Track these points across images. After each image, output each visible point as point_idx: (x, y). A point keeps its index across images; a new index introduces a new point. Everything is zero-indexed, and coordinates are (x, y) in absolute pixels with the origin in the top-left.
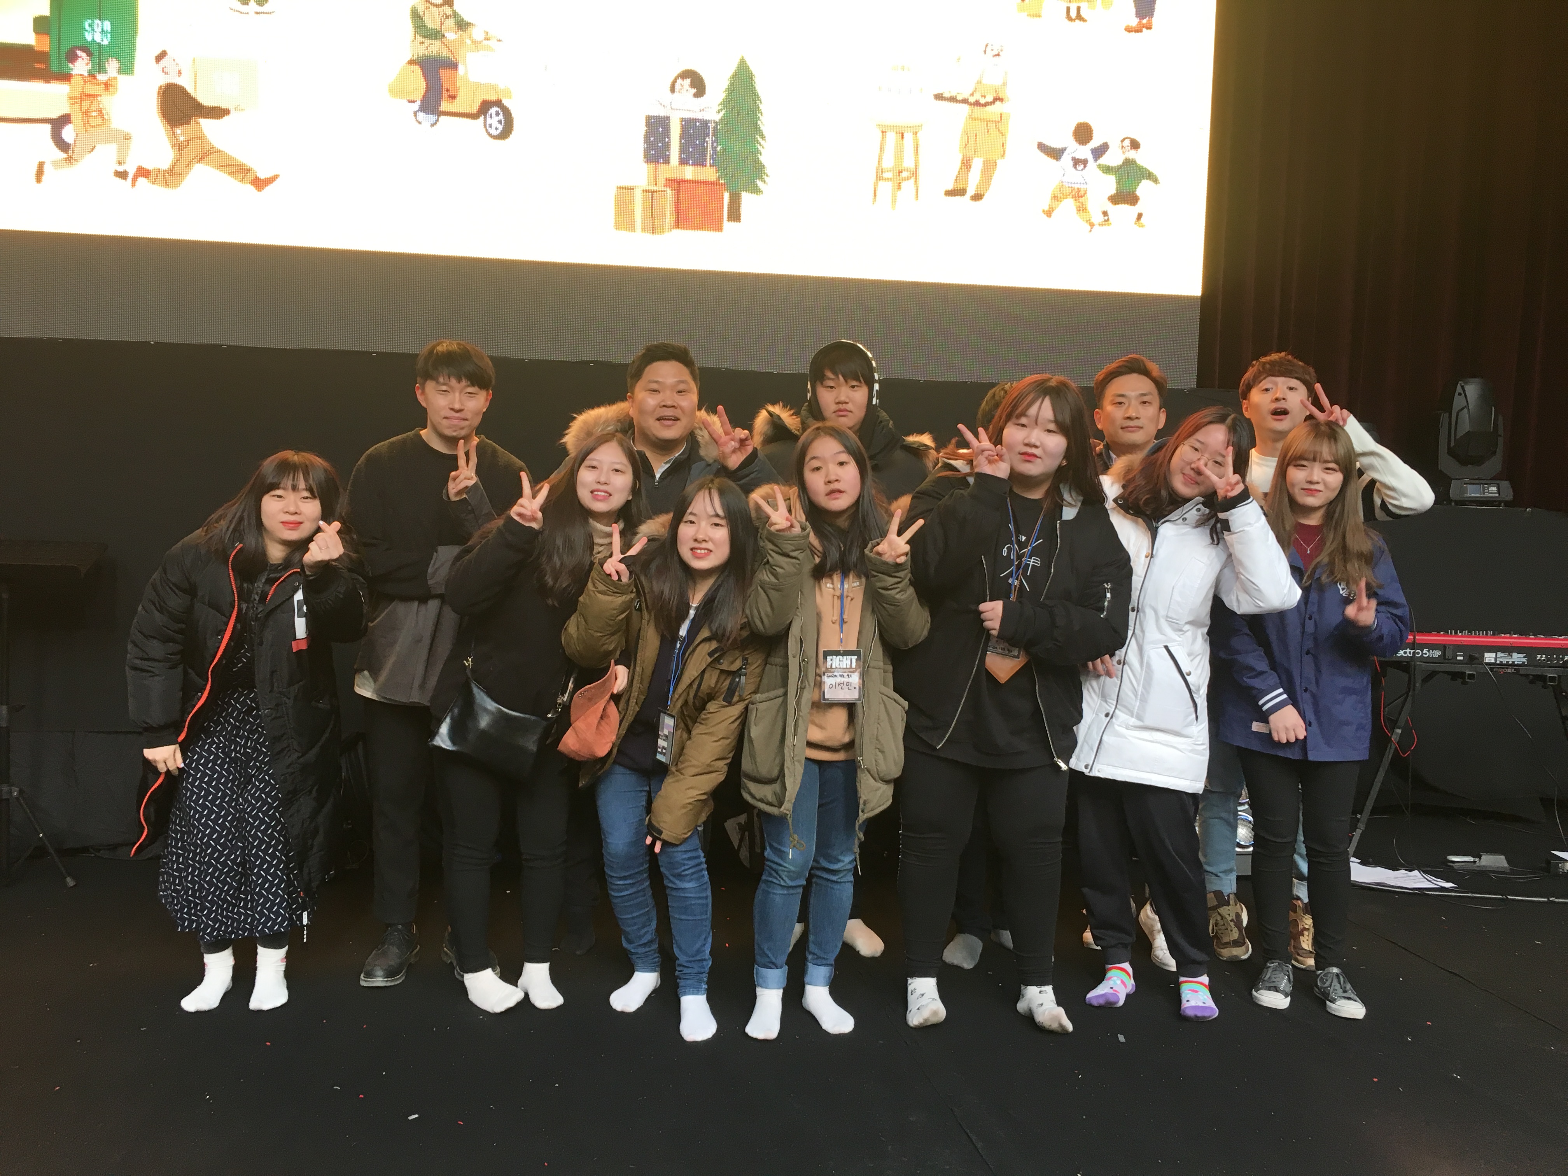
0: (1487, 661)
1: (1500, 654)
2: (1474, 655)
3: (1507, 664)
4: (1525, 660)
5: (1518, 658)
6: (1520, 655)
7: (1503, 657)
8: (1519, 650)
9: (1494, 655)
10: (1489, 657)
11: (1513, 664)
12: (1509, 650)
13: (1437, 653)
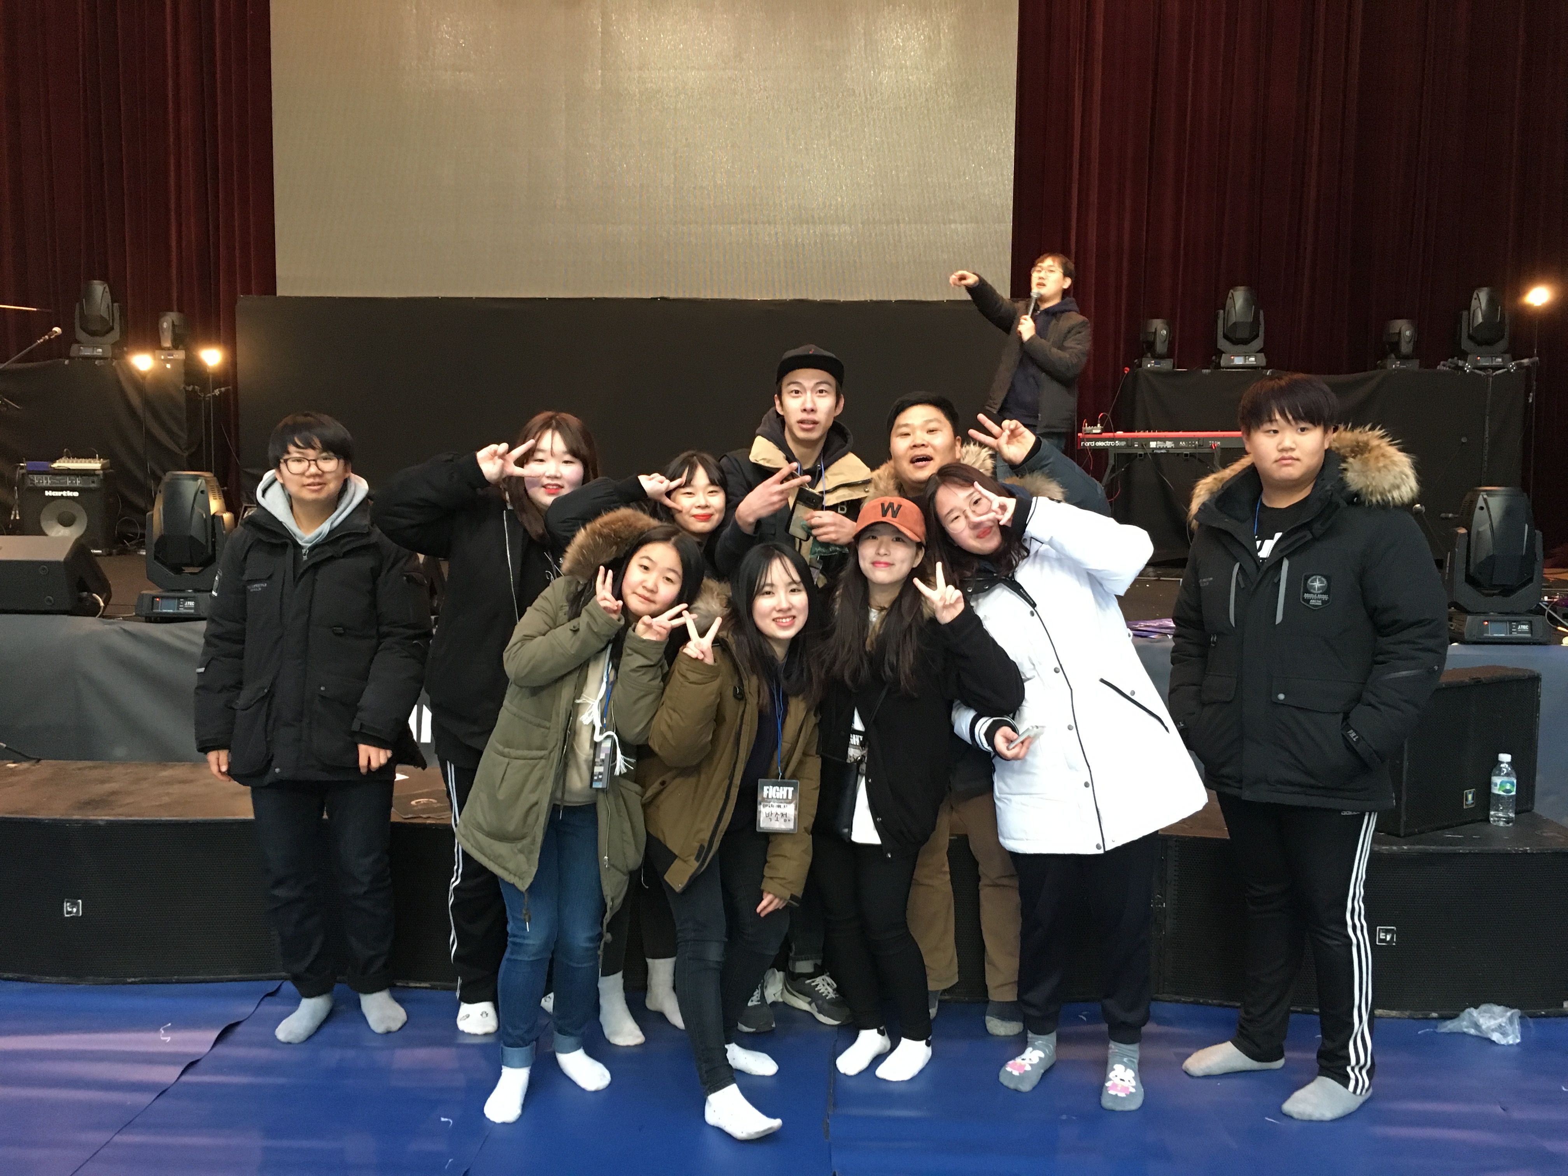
0: (1151, 446)
1: (1158, 442)
2: (1145, 442)
3: (1163, 448)
4: (1173, 445)
5: (1169, 444)
6: (1170, 443)
7: (1160, 444)
8: (1170, 439)
9: (1155, 443)
10: (1153, 444)
11: (1166, 448)
12: (1163, 440)
13: (1123, 443)
